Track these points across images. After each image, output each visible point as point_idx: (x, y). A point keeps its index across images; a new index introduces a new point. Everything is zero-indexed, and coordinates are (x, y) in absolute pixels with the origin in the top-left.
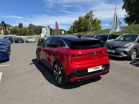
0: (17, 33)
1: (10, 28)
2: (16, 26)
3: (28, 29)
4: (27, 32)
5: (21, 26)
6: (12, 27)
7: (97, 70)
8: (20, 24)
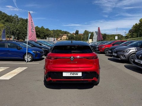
0: (73, 39)
1: (69, 35)
2: (73, 33)
3: (83, 35)
4: (82, 39)
5: (77, 32)
6: (71, 34)
7: (75, 75)
8: (77, 31)
